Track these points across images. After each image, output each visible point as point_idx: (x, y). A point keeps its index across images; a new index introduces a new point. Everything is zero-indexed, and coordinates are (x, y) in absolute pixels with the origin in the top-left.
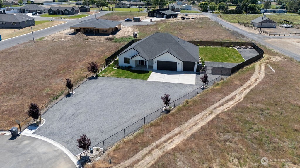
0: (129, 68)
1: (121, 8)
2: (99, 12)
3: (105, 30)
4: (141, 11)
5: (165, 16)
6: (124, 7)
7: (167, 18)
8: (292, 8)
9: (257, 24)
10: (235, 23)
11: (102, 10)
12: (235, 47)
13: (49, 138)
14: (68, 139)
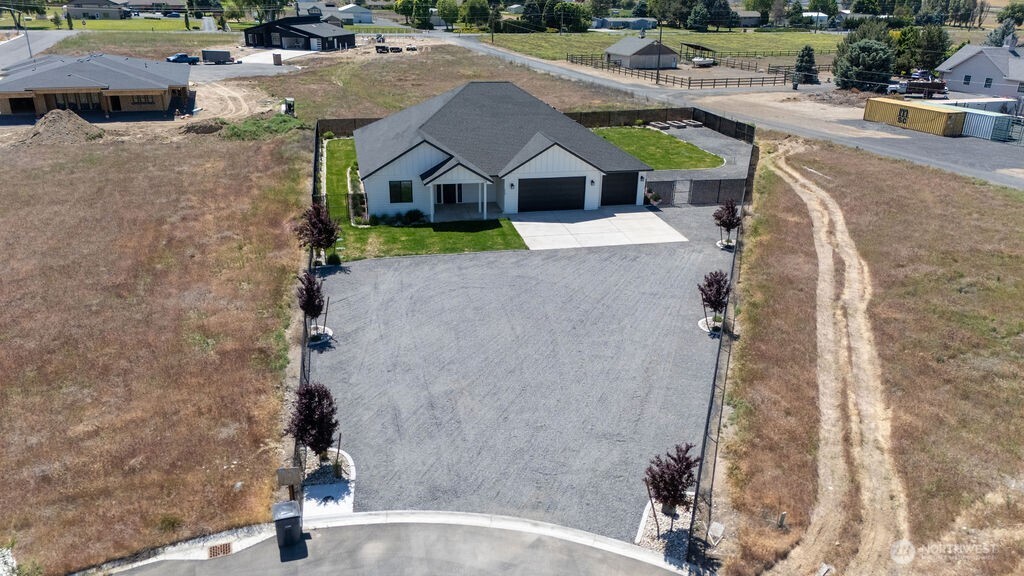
0: (414, 219)
1: (93, 18)
2: (18, 34)
3: (138, 97)
4: (196, 28)
5: (314, 42)
6: (106, 16)
7: (324, 49)
8: (668, 14)
9: (628, 61)
10: (554, 59)
11: (19, 27)
12: (648, 124)
13: (445, 509)
14: (529, 493)
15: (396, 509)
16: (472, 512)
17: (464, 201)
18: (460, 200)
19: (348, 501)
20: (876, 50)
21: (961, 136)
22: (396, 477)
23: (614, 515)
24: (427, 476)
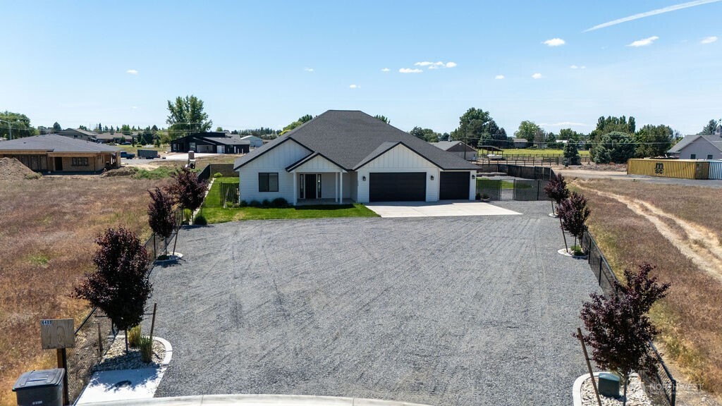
0: (280, 203)
4: (139, 147)
5: (220, 148)
7: (226, 152)
13: (287, 392)
14: (404, 375)
15: (217, 393)
16: (326, 394)
17: (322, 197)
18: (320, 196)
19: (151, 385)
20: (623, 138)
21: (708, 179)
22: (224, 362)
23: (530, 396)
24: (266, 359)
